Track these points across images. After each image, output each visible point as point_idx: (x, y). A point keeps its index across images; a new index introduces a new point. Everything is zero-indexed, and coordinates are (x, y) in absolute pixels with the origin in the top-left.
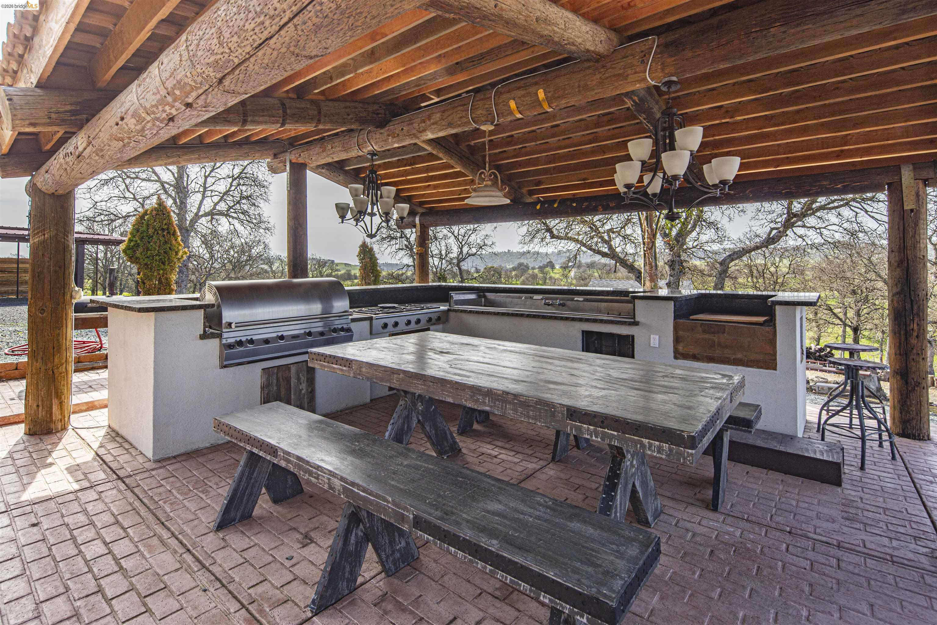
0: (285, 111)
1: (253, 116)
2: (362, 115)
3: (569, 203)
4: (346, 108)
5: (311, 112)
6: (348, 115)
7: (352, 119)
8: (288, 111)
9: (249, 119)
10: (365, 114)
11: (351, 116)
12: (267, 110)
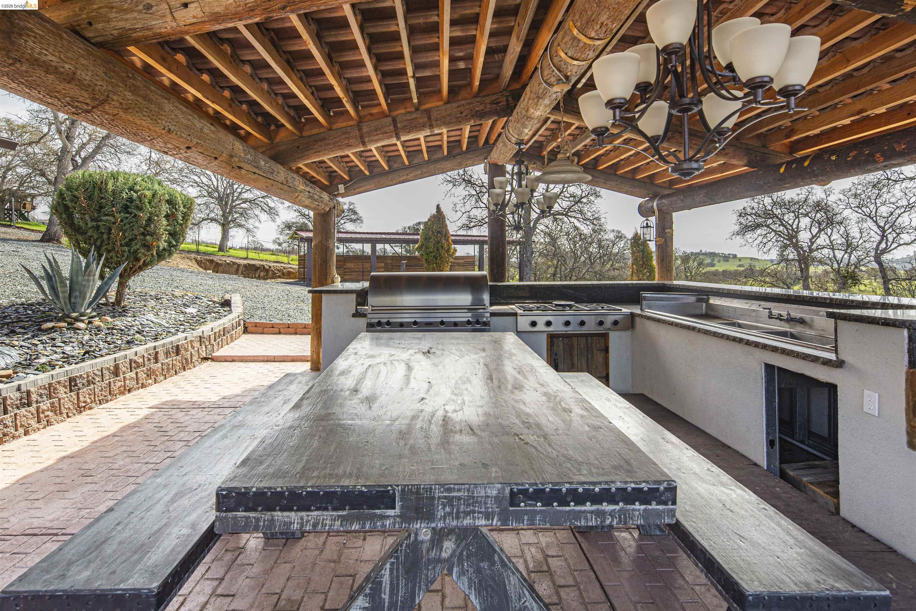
0: (395, 126)
1: (369, 137)
2: (477, 109)
3: (826, 157)
4: (458, 107)
5: (421, 121)
6: (461, 113)
7: (466, 116)
8: (399, 125)
9: (366, 140)
10: (481, 107)
11: (464, 114)
12: (380, 129)
